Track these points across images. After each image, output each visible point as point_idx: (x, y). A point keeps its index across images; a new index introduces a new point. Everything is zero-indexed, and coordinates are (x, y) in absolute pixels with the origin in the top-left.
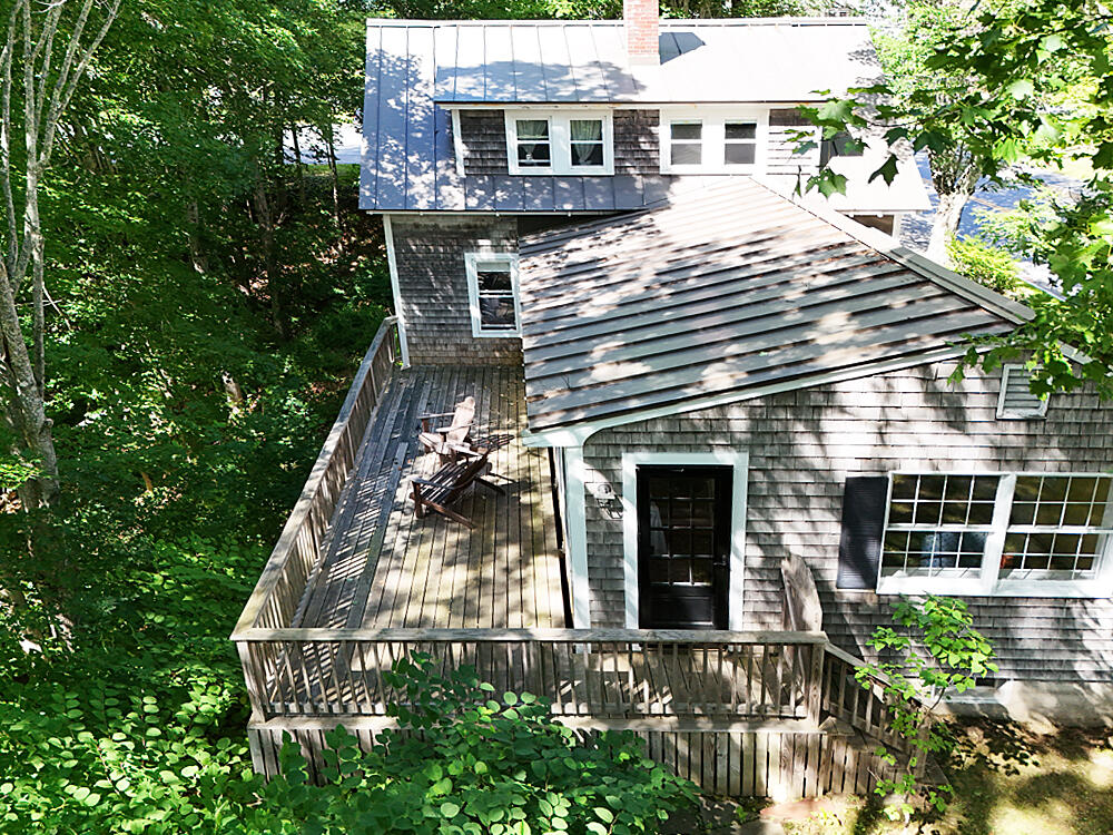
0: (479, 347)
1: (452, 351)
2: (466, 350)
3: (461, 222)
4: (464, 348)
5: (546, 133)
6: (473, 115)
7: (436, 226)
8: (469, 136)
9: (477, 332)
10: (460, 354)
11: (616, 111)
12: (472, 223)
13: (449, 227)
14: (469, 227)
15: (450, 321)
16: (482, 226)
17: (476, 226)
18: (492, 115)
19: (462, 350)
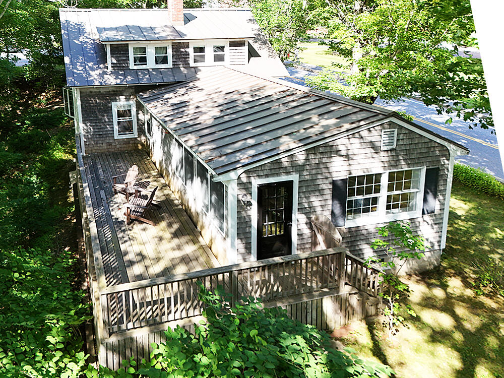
0: (117, 143)
1: (105, 146)
2: (111, 145)
3: (110, 89)
4: (110, 144)
5: (145, 52)
6: (115, 46)
7: (100, 92)
8: (113, 54)
9: (116, 136)
10: (108, 147)
11: (173, 43)
12: (115, 90)
13: (105, 92)
14: (114, 91)
15: (104, 133)
16: (120, 91)
17: (117, 91)
18: (123, 46)
19: (109, 145)
